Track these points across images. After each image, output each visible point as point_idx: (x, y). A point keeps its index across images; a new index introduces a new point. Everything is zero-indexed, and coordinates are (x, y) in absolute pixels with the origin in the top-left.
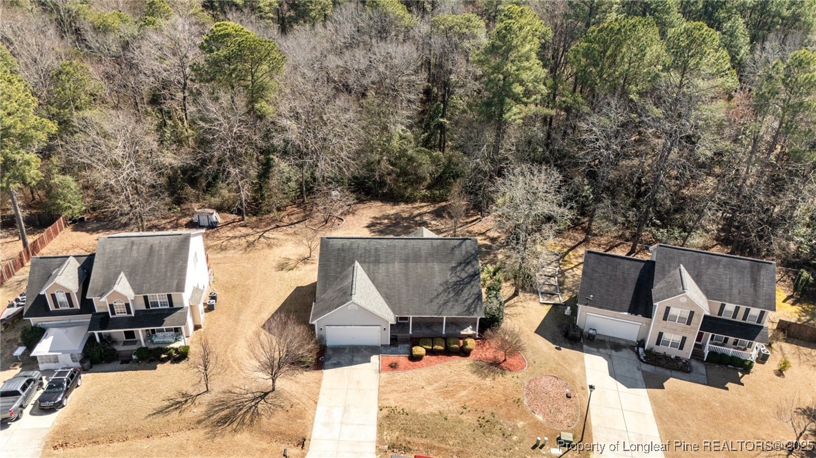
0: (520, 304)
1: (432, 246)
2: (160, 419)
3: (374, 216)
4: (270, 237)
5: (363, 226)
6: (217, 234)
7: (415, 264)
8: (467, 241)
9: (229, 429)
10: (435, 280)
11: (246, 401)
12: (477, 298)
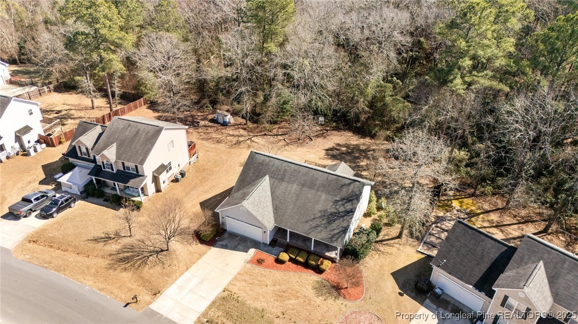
0: (397, 246)
1: (327, 179)
2: (92, 245)
3: (338, 142)
4: (255, 141)
5: (324, 148)
6: (223, 131)
7: (309, 189)
8: (357, 183)
9: (123, 266)
10: (317, 206)
11: (146, 252)
12: (342, 231)
